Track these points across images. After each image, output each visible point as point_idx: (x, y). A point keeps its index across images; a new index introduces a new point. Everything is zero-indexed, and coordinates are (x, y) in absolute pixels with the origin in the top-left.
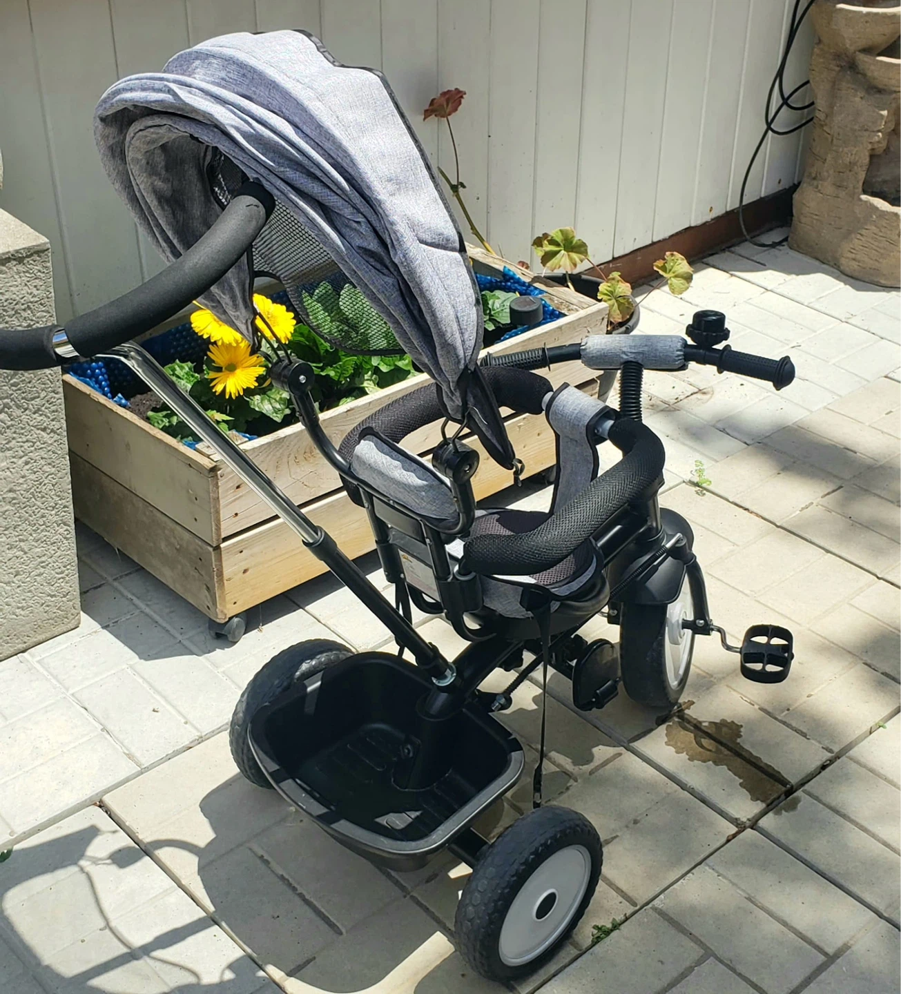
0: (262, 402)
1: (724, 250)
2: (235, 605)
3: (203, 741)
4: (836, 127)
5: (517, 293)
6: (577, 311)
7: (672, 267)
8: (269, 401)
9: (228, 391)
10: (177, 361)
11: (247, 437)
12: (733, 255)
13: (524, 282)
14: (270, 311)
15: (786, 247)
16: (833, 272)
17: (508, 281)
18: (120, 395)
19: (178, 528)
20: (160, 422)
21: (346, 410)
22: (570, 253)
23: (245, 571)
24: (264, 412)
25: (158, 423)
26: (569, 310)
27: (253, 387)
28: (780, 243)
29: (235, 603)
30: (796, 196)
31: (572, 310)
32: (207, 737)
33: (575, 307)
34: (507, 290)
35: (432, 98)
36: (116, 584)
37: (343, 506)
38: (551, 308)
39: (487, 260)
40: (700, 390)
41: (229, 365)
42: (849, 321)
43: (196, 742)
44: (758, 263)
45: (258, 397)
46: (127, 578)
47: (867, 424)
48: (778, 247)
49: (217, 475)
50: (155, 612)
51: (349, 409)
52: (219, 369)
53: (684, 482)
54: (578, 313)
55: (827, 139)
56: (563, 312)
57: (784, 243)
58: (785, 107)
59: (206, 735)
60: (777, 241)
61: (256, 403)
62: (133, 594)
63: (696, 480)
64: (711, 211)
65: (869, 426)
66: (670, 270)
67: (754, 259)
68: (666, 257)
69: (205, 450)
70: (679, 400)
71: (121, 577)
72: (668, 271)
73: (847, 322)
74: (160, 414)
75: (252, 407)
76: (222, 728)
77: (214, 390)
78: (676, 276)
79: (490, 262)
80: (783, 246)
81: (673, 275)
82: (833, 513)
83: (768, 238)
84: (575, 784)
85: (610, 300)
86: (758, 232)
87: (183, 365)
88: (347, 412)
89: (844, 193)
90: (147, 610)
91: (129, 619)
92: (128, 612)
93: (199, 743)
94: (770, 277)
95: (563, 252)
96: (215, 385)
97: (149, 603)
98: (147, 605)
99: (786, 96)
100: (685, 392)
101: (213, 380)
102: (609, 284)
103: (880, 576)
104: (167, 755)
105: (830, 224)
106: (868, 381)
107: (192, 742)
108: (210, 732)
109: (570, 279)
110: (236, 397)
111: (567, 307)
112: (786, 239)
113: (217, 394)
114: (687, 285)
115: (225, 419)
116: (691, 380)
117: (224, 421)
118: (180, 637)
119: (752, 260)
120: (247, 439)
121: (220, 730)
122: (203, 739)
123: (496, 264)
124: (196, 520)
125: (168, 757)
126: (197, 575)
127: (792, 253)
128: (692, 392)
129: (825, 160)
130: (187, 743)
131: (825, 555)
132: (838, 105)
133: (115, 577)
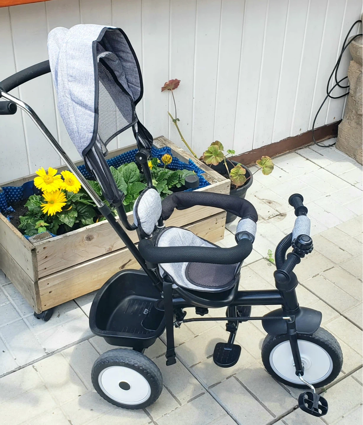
0: (64, 218)
1: (306, 147)
2: (45, 306)
3: (21, 369)
4: (357, 98)
5: (193, 171)
6: (216, 182)
7: (265, 162)
8: (68, 217)
9: (49, 212)
10: (35, 194)
11: (52, 235)
12: (310, 149)
13: (197, 167)
14: (71, 178)
15: (335, 147)
16: (353, 161)
17: (190, 165)
18: (11, 207)
19: (23, 270)
20: (24, 221)
21: (100, 224)
22: (216, 157)
23: (50, 292)
24: (65, 222)
25: (23, 221)
26: (213, 182)
27: (60, 212)
28: (332, 146)
29: (45, 305)
30: (339, 126)
31: (214, 182)
32: (23, 367)
33: (216, 180)
34: (189, 169)
35: (166, 82)
36: (3, 288)
37: (99, 264)
38: (205, 181)
39: (183, 155)
40: (281, 214)
41: (51, 201)
42: (355, 185)
43: (18, 369)
44: (320, 154)
45: (63, 216)
46: (8, 286)
47: (352, 237)
48: (331, 147)
49: (36, 252)
50: (16, 303)
51: (101, 224)
52: (47, 202)
53: (263, 258)
54: (216, 183)
55: (353, 102)
56: (210, 182)
57: (333, 146)
58: (337, 86)
59: (22, 366)
60: (331, 144)
61: (62, 218)
62: (9, 294)
63: (268, 258)
64: (300, 130)
65: (353, 238)
66: (264, 164)
67: (319, 152)
68: (262, 158)
69: (32, 241)
70: (270, 218)
71: (6, 285)
72: (263, 164)
73: (354, 186)
74: (24, 218)
75: (60, 220)
76: (31, 363)
77: (43, 212)
78: (266, 167)
79: (184, 156)
80: (333, 147)
81: (265, 166)
82: (327, 280)
83: (327, 143)
84: (180, 406)
85: (236, 176)
86: (323, 140)
87: (37, 196)
88: (100, 225)
89: (360, 127)
90: (13, 302)
91: (4, 306)
92: (4, 302)
93: (20, 369)
94: (324, 162)
95: (213, 156)
96: (43, 210)
97: (14, 299)
98: (14, 300)
99: (338, 81)
100: (273, 214)
101: (43, 207)
102: (236, 169)
103: (341, 314)
104: (4, 374)
105: (353, 140)
106: (357, 215)
107: (16, 369)
108: (25, 365)
109: (226, 161)
110: (53, 216)
111: (212, 180)
112: (335, 144)
113: (44, 213)
114: (271, 171)
115: (46, 225)
116: (277, 209)
117: (45, 226)
118: (23, 317)
119: (318, 153)
120: (52, 236)
121: (29, 364)
122: (21, 367)
123: (187, 157)
124: (28, 269)
125: (4, 375)
126: (29, 292)
127: (337, 151)
128: (277, 215)
129: (353, 111)
130: (13, 369)
131: (319, 301)
132: (358, 89)
133: (3, 285)
